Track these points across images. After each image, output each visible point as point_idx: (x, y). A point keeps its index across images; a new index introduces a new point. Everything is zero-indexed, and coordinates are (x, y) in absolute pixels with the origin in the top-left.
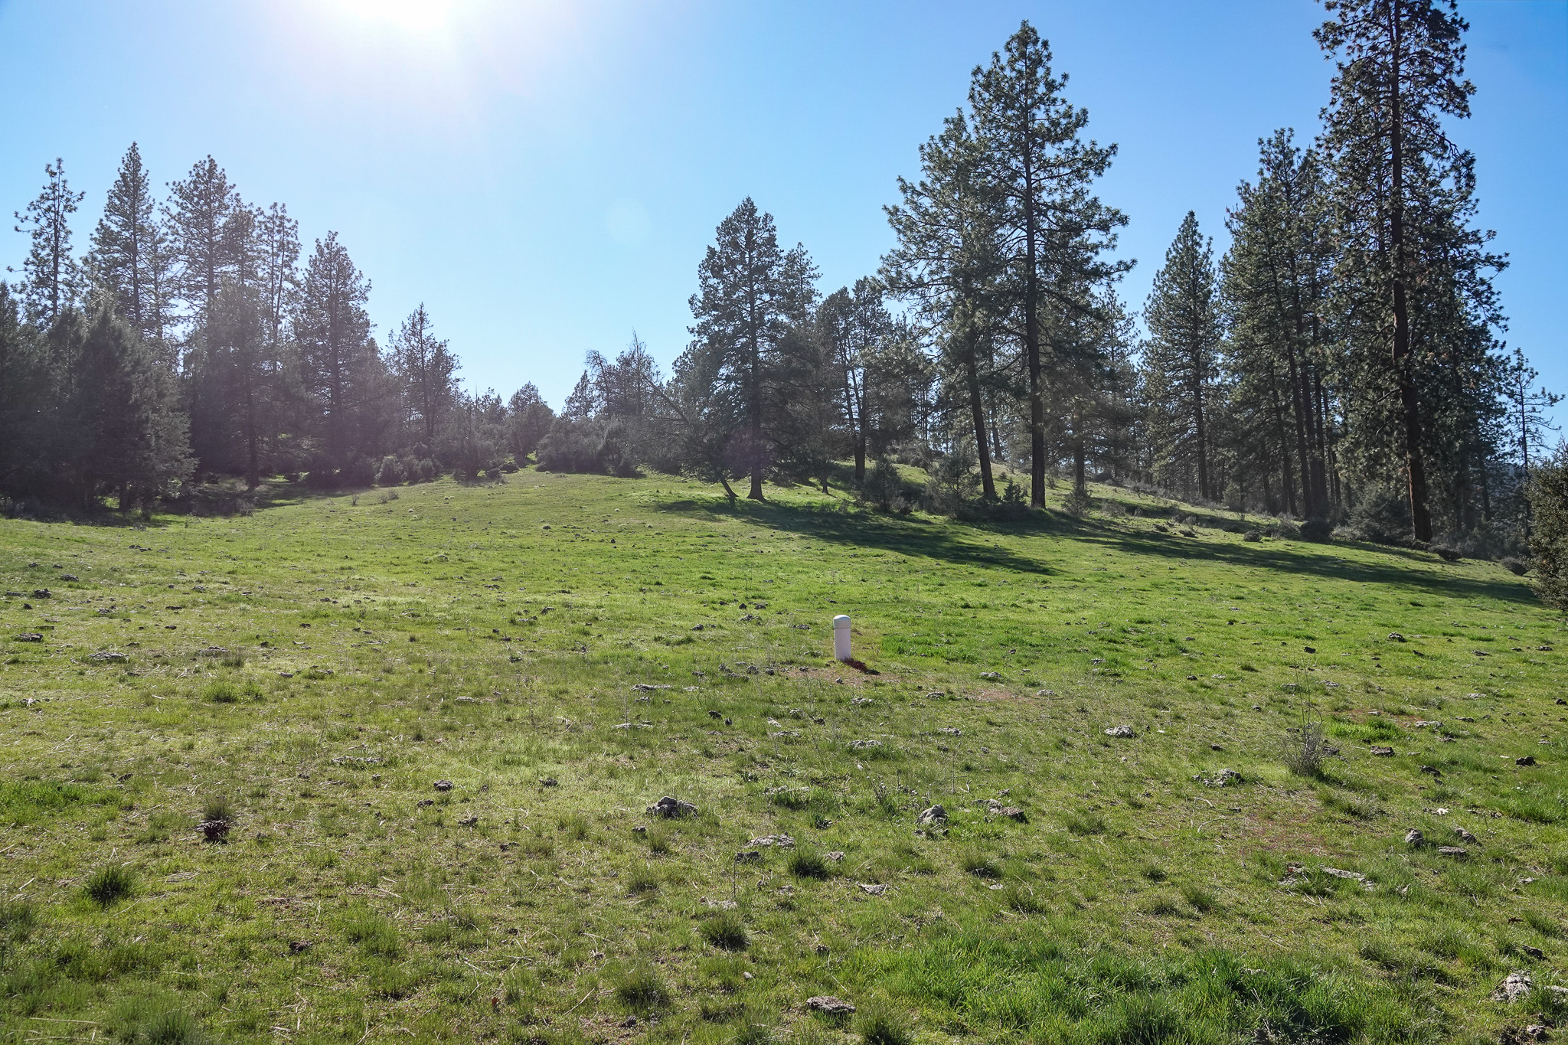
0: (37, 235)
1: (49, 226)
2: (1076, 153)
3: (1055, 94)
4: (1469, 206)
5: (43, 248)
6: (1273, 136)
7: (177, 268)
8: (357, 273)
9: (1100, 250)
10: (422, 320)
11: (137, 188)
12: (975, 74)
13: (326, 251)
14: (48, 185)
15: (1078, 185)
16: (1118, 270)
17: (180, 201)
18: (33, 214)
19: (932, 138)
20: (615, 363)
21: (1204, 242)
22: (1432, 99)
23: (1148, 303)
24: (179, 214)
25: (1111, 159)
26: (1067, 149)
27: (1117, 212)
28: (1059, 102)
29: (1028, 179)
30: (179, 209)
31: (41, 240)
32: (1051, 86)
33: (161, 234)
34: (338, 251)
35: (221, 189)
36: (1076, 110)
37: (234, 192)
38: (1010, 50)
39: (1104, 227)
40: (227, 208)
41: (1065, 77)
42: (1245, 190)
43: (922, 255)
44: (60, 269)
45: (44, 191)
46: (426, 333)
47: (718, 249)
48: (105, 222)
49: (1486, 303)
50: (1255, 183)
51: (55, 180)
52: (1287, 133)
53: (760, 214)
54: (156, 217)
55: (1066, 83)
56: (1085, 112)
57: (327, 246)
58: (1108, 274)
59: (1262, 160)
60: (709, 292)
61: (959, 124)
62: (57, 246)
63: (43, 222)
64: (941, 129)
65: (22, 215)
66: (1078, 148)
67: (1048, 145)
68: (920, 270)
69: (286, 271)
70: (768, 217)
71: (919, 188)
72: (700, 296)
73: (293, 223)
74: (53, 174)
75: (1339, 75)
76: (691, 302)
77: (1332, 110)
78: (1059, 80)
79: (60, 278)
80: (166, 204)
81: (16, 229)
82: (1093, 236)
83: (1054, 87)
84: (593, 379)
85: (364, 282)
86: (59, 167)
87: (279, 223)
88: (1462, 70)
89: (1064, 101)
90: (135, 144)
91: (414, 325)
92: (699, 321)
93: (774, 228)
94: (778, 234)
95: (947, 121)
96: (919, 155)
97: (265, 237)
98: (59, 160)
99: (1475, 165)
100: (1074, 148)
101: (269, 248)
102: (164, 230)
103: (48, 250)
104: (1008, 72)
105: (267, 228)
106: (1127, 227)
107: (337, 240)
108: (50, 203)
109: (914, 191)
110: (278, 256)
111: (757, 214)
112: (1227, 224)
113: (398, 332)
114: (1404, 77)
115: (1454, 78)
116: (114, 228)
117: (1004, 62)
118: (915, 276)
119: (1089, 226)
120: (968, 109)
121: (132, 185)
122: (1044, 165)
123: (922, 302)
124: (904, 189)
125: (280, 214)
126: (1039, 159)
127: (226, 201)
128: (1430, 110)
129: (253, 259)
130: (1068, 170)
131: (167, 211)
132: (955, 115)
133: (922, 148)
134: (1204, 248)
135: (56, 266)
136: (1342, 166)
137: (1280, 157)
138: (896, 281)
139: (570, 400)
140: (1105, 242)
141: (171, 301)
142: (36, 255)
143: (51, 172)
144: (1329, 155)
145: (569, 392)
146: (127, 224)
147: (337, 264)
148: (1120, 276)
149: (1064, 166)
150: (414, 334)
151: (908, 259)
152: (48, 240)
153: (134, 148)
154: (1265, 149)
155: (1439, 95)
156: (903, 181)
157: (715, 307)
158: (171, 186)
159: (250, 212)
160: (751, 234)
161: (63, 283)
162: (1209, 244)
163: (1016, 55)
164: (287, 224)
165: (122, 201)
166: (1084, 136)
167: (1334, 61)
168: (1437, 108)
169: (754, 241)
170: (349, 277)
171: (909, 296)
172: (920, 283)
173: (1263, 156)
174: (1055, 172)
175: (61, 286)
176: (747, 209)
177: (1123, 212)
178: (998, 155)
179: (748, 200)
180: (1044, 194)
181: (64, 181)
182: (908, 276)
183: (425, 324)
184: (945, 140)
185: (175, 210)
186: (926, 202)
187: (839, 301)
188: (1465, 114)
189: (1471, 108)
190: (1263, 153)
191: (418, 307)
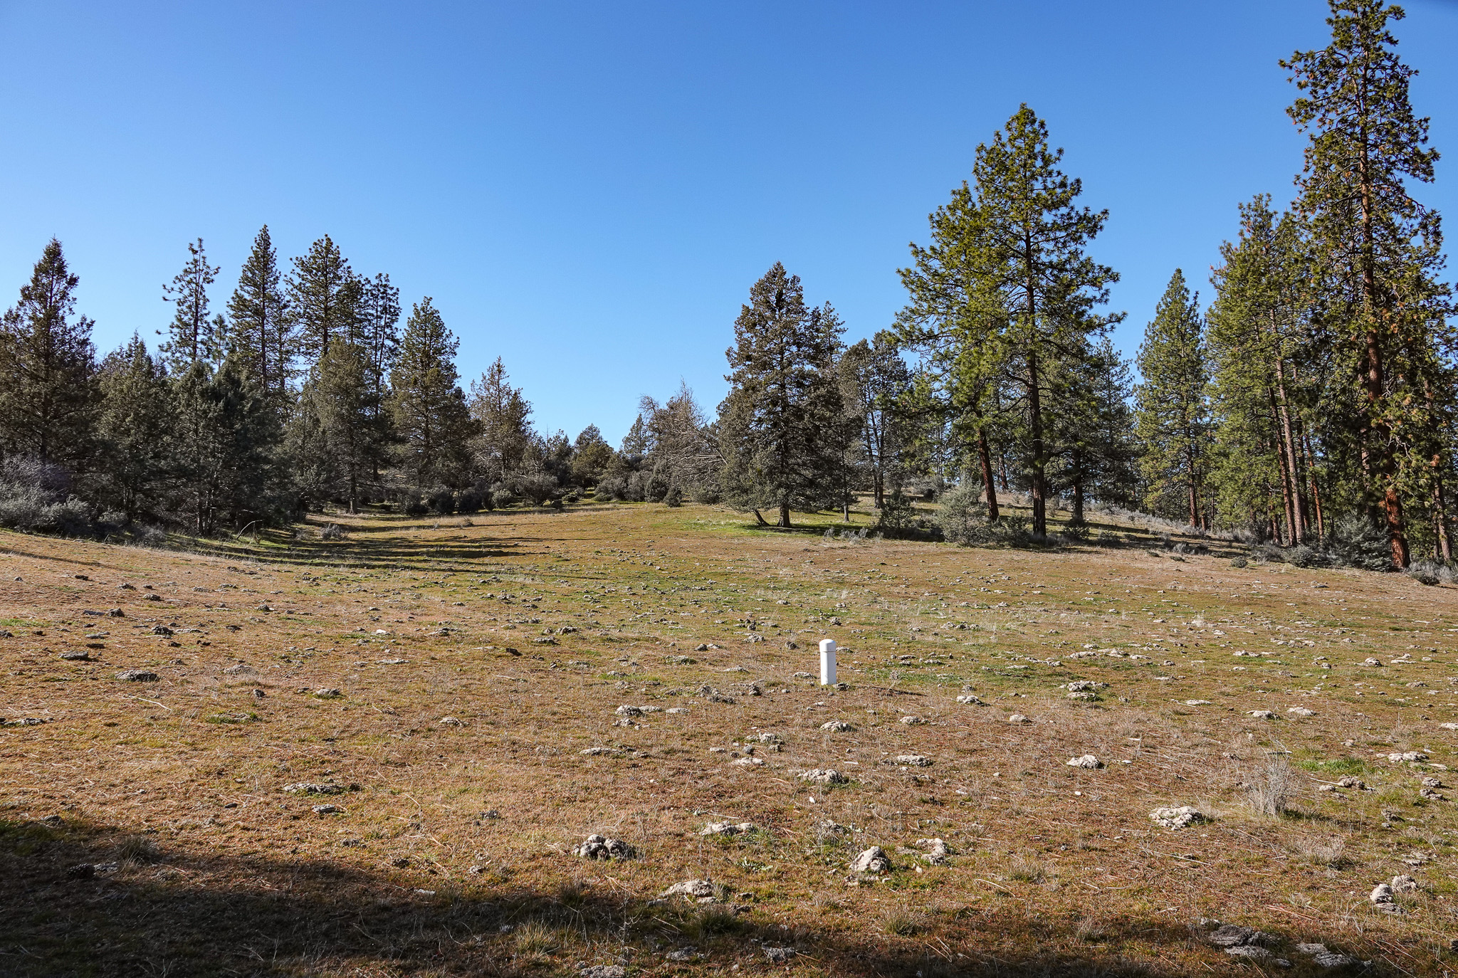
0: (180, 303)
1: (191, 295)
2: (1071, 218)
3: (1051, 167)
4: (1438, 261)
5: (186, 314)
6: (1252, 201)
7: (298, 330)
8: (447, 332)
9: (1093, 304)
10: (500, 371)
11: (266, 263)
12: (979, 151)
13: (422, 313)
14: (191, 260)
15: (1072, 246)
16: (1110, 321)
17: (302, 273)
18: (176, 287)
19: (940, 208)
20: (666, 408)
21: (1191, 296)
22: (1399, 165)
23: (1141, 351)
24: (302, 284)
25: (1103, 223)
26: (1062, 215)
27: (1109, 270)
28: (1054, 175)
29: (1028, 242)
30: (300, 280)
31: (184, 307)
32: (1048, 160)
33: (285, 301)
34: (432, 314)
35: (337, 263)
36: (1070, 180)
37: (346, 265)
38: (1010, 130)
39: (1094, 283)
40: (340, 278)
41: (1060, 151)
42: (1226, 250)
43: (932, 311)
44: (199, 331)
45: (187, 267)
46: (503, 383)
47: (752, 307)
48: (239, 292)
50: (1236, 243)
51: (197, 257)
52: (1265, 198)
53: (788, 276)
54: (281, 287)
55: (1061, 157)
56: (1078, 181)
57: (423, 309)
58: (1101, 325)
59: (1242, 223)
60: (744, 345)
61: (964, 195)
62: (197, 312)
63: (186, 292)
64: (949, 200)
65: (169, 287)
66: (1073, 214)
67: (1045, 212)
68: (931, 324)
69: (388, 331)
70: (795, 279)
71: (929, 252)
72: (736, 348)
73: (394, 291)
74: (195, 252)
75: (1312, 145)
76: (728, 354)
77: (1306, 176)
78: (1055, 154)
79: (199, 339)
80: (290, 276)
81: (165, 299)
82: (1087, 292)
83: (1050, 161)
84: (647, 422)
85: (453, 340)
86: (200, 246)
87: (383, 290)
88: (1426, 138)
89: (1059, 173)
90: (266, 227)
91: (493, 376)
92: (735, 370)
93: (801, 289)
94: (804, 294)
96: (928, 222)
97: (371, 302)
98: (200, 240)
99: (1441, 222)
100: (1069, 214)
101: (373, 312)
102: (288, 298)
103: (189, 316)
104: (1008, 149)
105: (372, 295)
106: (1118, 283)
107: (431, 304)
108: (192, 276)
109: (926, 256)
110: (381, 318)
111: (786, 277)
112: (1211, 280)
113: (479, 381)
114: (1372, 146)
115: (1419, 145)
116: (247, 297)
117: (1005, 140)
118: (926, 328)
119: (1083, 283)
120: (973, 182)
121: (262, 261)
122: (1042, 229)
123: (933, 351)
124: (916, 253)
125: (384, 283)
126: (1037, 224)
127: (339, 273)
128: (1397, 175)
129: (361, 321)
130: (1064, 234)
131: (290, 282)
132: (961, 188)
133: (931, 217)
134: (1191, 302)
135: (196, 328)
136: (1316, 226)
137: (1259, 219)
138: (909, 334)
139: (627, 440)
140: (1098, 297)
141: (292, 358)
142: (180, 320)
143: (193, 250)
144: (1304, 217)
145: (627, 433)
146: (258, 293)
147: (429, 323)
148: (1112, 327)
149: (1060, 230)
150: (492, 383)
151: (920, 315)
152: (190, 307)
153: (265, 230)
154: (1245, 213)
155: (1406, 161)
156: (914, 246)
157: (749, 358)
158: (295, 261)
159: (359, 282)
160: (780, 295)
161: (202, 342)
162: (1195, 298)
163: (1016, 134)
164: (389, 291)
165: (254, 274)
166: (1078, 203)
167: (1306, 133)
168: (1403, 173)
169: (783, 300)
170: (441, 335)
171: (921, 347)
172: (931, 336)
173: (1243, 219)
174: (1052, 235)
175: (199, 345)
176: (777, 273)
177: (1115, 270)
178: (999, 221)
179: (779, 264)
180: (1043, 255)
181: (204, 258)
182: (920, 330)
183: (502, 376)
184: (953, 209)
185: (297, 281)
186: (935, 264)
187: (860, 351)
188: (1430, 178)
189: (1435, 173)
190: (1243, 216)
191: (496, 360)
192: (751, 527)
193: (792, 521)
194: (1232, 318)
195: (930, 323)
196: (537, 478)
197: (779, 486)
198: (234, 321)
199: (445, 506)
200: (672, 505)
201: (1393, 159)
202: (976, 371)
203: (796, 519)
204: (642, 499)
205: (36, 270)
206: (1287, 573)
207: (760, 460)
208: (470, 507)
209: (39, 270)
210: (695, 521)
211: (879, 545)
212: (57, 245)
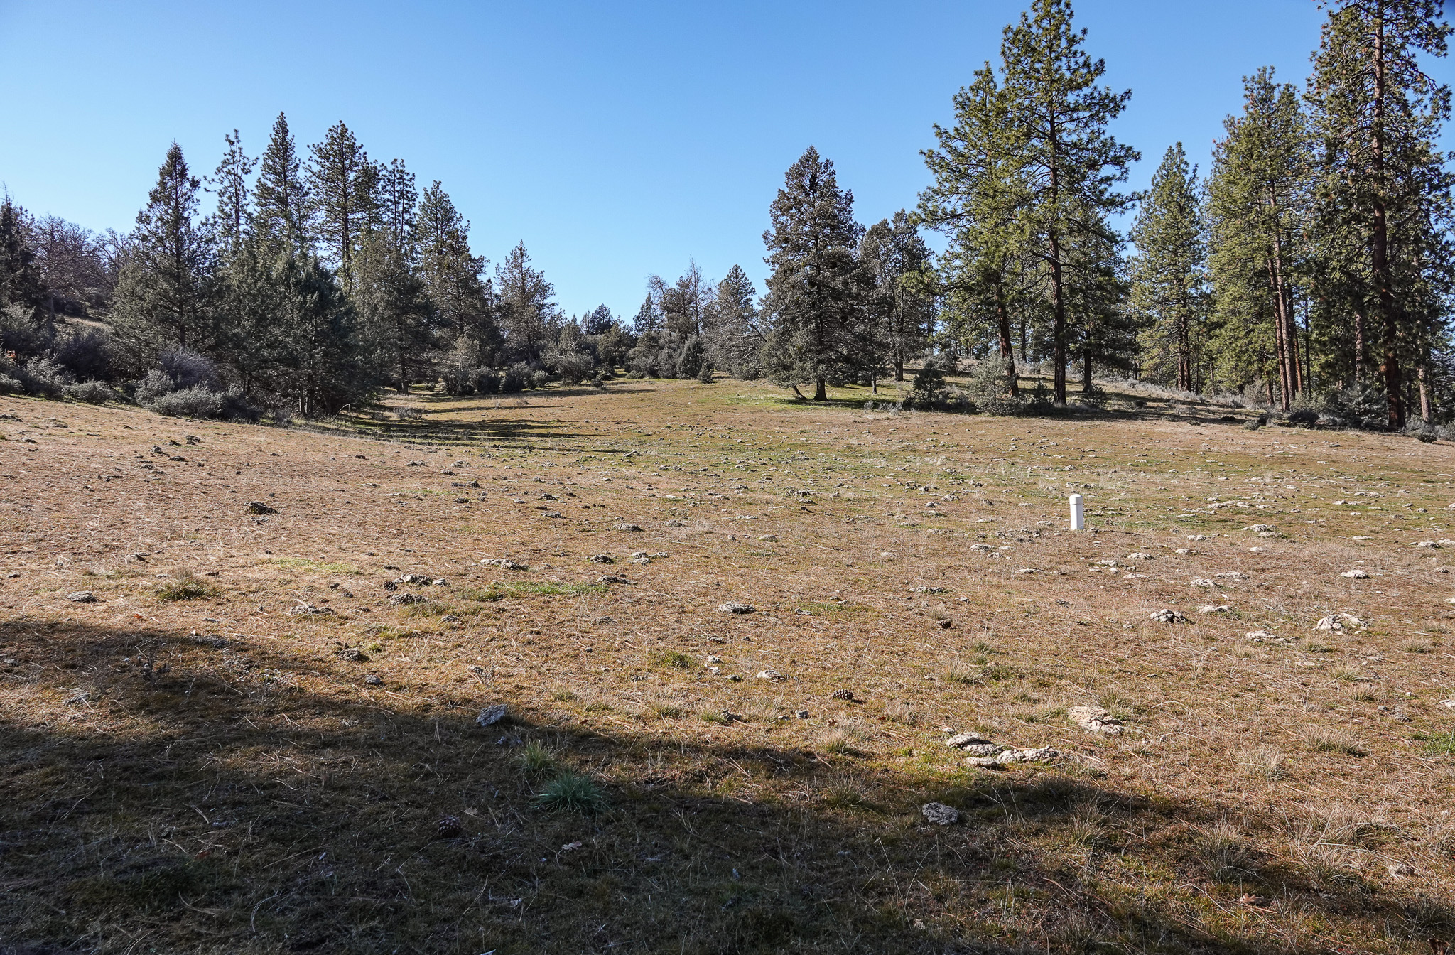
0: (221, 194)
1: (232, 186)
2: (1094, 98)
3: (1075, 47)
4: (1433, 130)
5: (227, 205)
6: (1256, 74)
7: (320, 216)
8: (458, 216)
9: (1113, 182)
10: (522, 255)
11: (286, 151)
12: (1005, 32)
13: (432, 198)
14: (228, 151)
15: (1095, 126)
16: (1132, 199)
17: (319, 160)
18: (217, 178)
19: (963, 89)
20: (676, 287)
21: (1190, 169)
22: (1412, 39)
23: (1136, 223)
24: (320, 171)
25: (1126, 102)
26: (1086, 95)
27: (1130, 148)
28: (1079, 55)
29: (1052, 122)
30: (319, 167)
31: (225, 199)
32: (1072, 41)
33: (306, 189)
34: (442, 197)
35: (353, 150)
36: (1093, 61)
37: (362, 151)
38: (1035, 10)
39: (1118, 162)
40: (357, 164)
41: (1085, 31)
42: (1230, 124)
43: (955, 191)
44: (240, 221)
45: (225, 158)
46: (525, 266)
47: (787, 191)
48: (262, 180)
49: (1446, 216)
50: (1240, 114)
51: (234, 148)
52: (1269, 71)
53: (821, 160)
54: (301, 174)
55: (1085, 37)
56: (1102, 61)
57: (433, 193)
58: (1122, 203)
59: (1246, 96)
60: (782, 228)
61: (986, 77)
62: (238, 203)
63: (227, 183)
64: (973, 80)
65: (209, 178)
66: (1096, 94)
67: (1069, 94)
68: (954, 204)
69: (406, 216)
70: (828, 163)
71: (952, 133)
72: (773, 232)
73: (410, 176)
74: (232, 143)
75: (1329, 21)
76: (765, 237)
77: (1321, 52)
78: (1080, 35)
79: (241, 228)
80: (308, 163)
81: (207, 190)
82: (1108, 170)
83: (1074, 41)
84: (656, 300)
85: (463, 223)
86: (237, 137)
87: (400, 177)
88: (1441, 13)
89: (1083, 53)
90: (282, 113)
91: (516, 259)
92: (772, 253)
93: (834, 172)
94: (837, 177)
95: (976, 73)
96: (953, 104)
97: (388, 188)
98: (236, 131)
99: (1451, 97)
100: (1092, 94)
101: (391, 198)
102: (308, 185)
103: (230, 206)
104: (1034, 30)
105: (389, 180)
106: (1140, 162)
107: (441, 187)
108: (230, 167)
109: (950, 137)
110: (399, 203)
111: (820, 161)
112: (1214, 154)
113: (503, 265)
114: (1387, 21)
115: (1433, 19)
116: (270, 185)
117: (1030, 21)
118: (949, 209)
119: (1105, 162)
120: (997, 63)
121: (282, 148)
122: (1066, 109)
123: (956, 230)
124: (939, 134)
125: (400, 168)
126: (1061, 104)
127: (356, 159)
128: (1411, 49)
129: (378, 207)
130: (1087, 114)
131: (309, 169)
132: (984, 69)
133: (955, 98)
134: (1191, 174)
135: (238, 218)
136: (1331, 103)
137: (1262, 92)
138: (932, 214)
139: (637, 319)
140: (1118, 175)
141: (317, 244)
142: (222, 211)
143: (230, 141)
144: (1318, 93)
145: (637, 312)
146: (280, 181)
147: (441, 208)
148: (1133, 205)
149: (1085, 110)
150: (516, 267)
151: (943, 195)
152: (230, 198)
153: (282, 117)
154: (1249, 86)
155: (1419, 36)
156: (938, 127)
157: (786, 241)
158: (312, 147)
159: (376, 168)
160: (814, 178)
161: (244, 232)
162: (1194, 171)
163: (1042, 14)
164: (405, 177)
165: (275, 162)
166: (1100, 83)
167: (1325, 10)
168: (1416, 47)
169: (817, 184)
170: (452, 218)
171: (944, 226)
172: (954, 215)
173: (1247, 92)
174: (1075, 116)
175: (242, 236)
176: (811, 157)
177: (1136, 149)
178: (1027, 103)
179: (812, 148)
180: (1064, 135)
181: (240, 149)
182: (944, 209)
183: (525, 258)
184: (975, 90)
185: (316, 168)
186: (959, 145)
187: (881, 231)
188: (1443, 53)
189: (1449, 48)
190: (1247, 89)
191: (518, 244)
192: (790, 402)
193: (828, 396)
194: (1237, 192)
195: (952, 203)
196: (574, 358)
197: (820, 362)
198: (259, 209)
199: (489, 388)
200: (706, 382)
201: (1407, 33)
202: (1004, 250)
203: (831, 393)
204: (674, 376)
205: (161, 174)
206: (1298, 434)
207: (800, 338)
208: (514, 387)
209: (164, 173)
210: (736, 396)
211: (915, 416)
212: (178, 149)
